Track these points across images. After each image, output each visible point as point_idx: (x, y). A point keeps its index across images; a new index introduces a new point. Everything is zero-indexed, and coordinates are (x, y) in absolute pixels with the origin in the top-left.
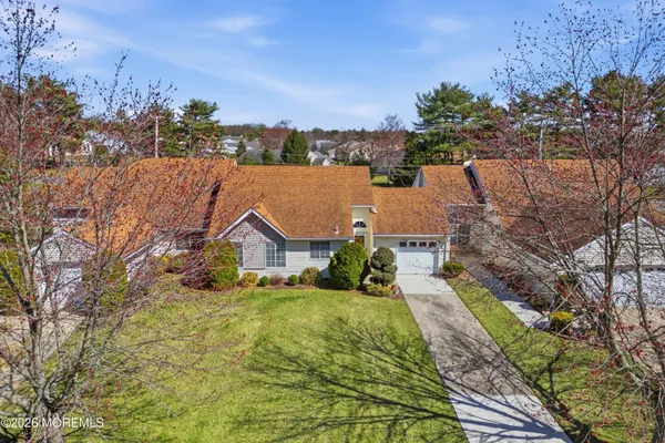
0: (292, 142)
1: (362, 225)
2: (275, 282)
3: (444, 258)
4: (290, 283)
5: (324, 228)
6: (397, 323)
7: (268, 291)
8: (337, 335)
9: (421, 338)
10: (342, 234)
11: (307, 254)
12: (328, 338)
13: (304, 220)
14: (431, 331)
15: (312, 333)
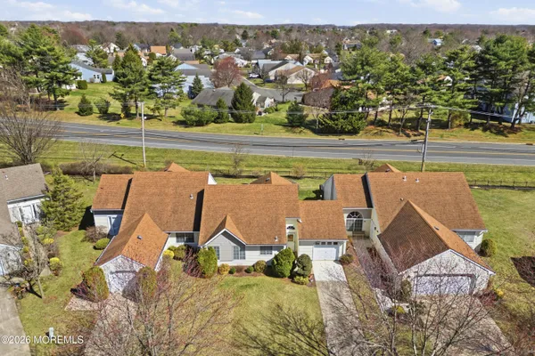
0: (241, 93)
1: (293, 228)
2: (239, 269)
3: (342, 250)
4: (248, 271)
5: (269, 237)
6: (309, 311)
7: (235, 278)
8: (277, 320)
9: (321, 323)
10: (280, 241)
11: (258, 252)
12: (272, 322)
13: (257, 230)
14: (328, 315)
15: (263, 318)
